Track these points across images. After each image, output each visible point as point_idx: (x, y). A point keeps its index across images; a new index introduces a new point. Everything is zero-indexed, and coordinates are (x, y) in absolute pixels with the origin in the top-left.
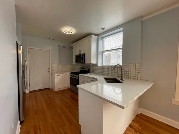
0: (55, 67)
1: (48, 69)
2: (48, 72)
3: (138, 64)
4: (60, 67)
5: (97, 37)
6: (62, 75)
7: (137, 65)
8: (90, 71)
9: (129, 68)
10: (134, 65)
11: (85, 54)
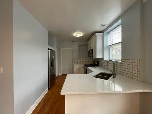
0: (76, 60)
1: (72, 61)
2: (72, 63)
3: (138, 60)
4: (79, 60)
5: (102, 33)
6: (79, 66)
7: (136, 61)
8: (99, 64)
9: (128, 64)
10: (134, 61)
11: (93, 50)
